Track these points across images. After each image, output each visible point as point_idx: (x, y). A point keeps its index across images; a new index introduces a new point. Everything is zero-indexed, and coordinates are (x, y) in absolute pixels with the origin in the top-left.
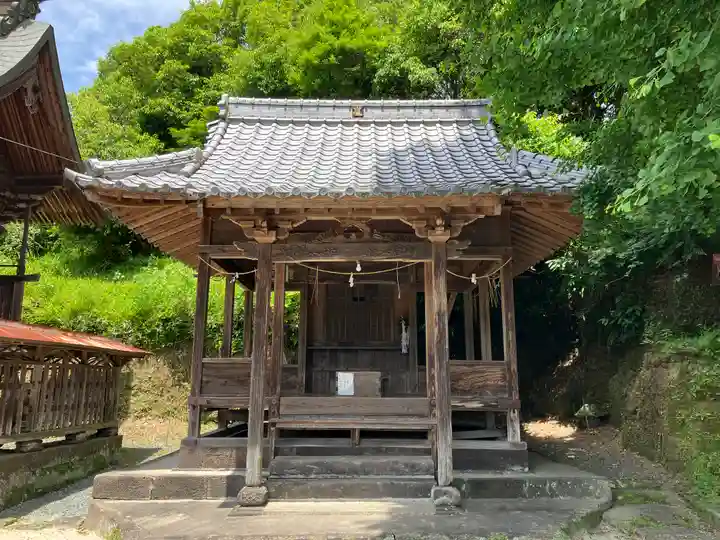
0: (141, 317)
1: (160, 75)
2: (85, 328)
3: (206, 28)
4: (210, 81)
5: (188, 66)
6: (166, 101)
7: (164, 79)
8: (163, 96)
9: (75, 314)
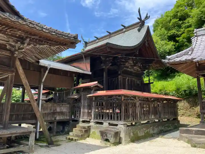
0: (178, 90)
1: (171, 24)
2: (163, 94)
3: (182, 7)
4: (186, 21)
5: (178, 19)
6: (174, 31)
7: (172, 25)
8: (173, 30)
9: (160, 90)
